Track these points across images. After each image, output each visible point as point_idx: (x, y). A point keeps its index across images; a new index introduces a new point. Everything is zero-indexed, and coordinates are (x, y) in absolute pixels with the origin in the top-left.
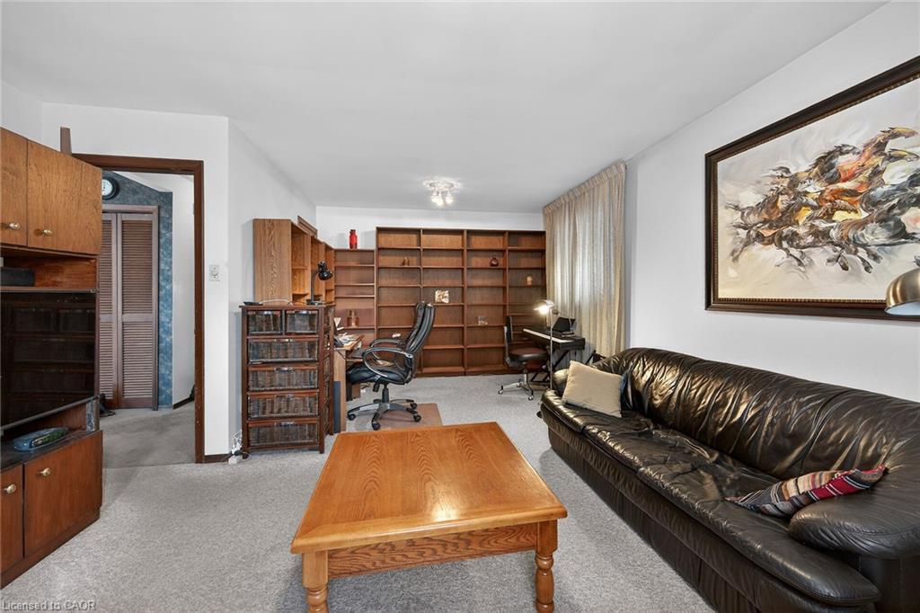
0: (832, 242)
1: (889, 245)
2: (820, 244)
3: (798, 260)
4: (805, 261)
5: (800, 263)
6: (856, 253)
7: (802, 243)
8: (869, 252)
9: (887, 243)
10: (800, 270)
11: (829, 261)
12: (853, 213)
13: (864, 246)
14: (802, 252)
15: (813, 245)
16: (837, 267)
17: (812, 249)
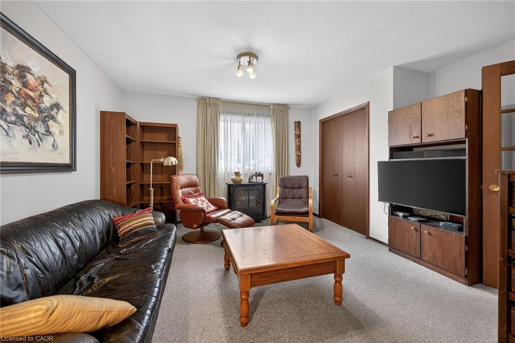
0: (25, 125)
1: (45, 135)
2: (19, 124)
3: (6, 131)
4: (10, 133)
5: (8, 134)
6: (34, 135)
7: (8, 119)
8: (39, 136)
9: (45, 133)
10: (8, 139)
11: (23, 137)
12: (33, 112)
13: (37, 132)
14: (8, 126)
15: (14, 123)
16: (27, 141)
17: (14, 126)
